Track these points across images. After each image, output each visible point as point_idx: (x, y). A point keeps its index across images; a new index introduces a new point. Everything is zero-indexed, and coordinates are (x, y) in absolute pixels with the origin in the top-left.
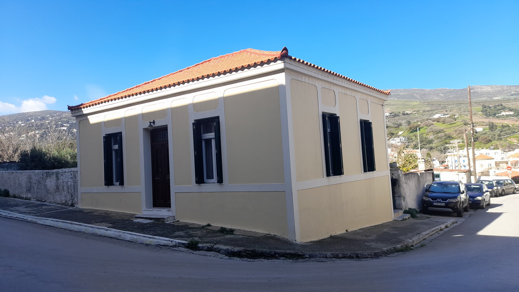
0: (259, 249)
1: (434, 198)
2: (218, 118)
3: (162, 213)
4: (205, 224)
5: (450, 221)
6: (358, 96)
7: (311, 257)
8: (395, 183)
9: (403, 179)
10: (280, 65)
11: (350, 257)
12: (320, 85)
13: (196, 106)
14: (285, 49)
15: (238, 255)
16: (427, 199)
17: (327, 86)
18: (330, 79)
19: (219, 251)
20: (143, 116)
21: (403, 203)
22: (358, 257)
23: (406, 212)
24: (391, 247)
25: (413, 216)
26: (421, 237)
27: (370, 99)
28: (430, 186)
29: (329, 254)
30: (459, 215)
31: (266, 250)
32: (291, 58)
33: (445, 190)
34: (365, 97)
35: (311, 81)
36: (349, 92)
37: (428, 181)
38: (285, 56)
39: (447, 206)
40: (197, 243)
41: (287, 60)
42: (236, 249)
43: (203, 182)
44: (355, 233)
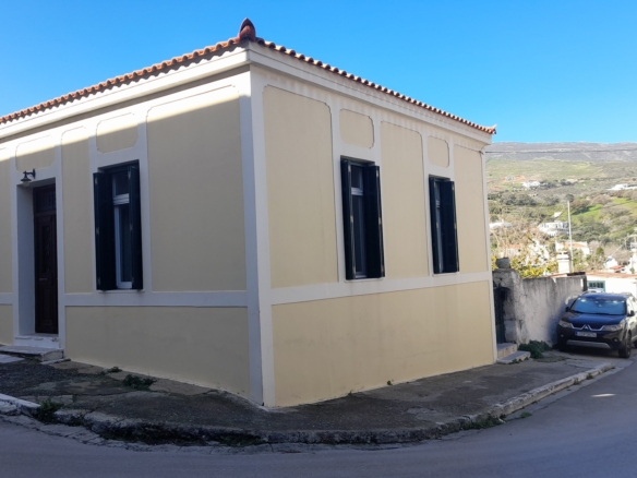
0: (170, 423)
1: (578, 324)
2: (136, 163)
3: (43, 344)
4: (108, 366)
5: (598, 366)
6: (426, 132)
7: (273, 440)
8: (502, 295)
9: (519, 290)
10: (238, 56)
11: (358, 441)
12: (336, 104)
13: (101, 141)
14: (248, 23)
15: (126, 435)
16: (566, 325)
17: (354, 106)
18: (360, 93)
19: (89, 426)
20: (17, 160)
21: (519, 333)
22: (375, 441)
23: (522, 348)
24: (454, 419)
25: (535, 356)
26: (527, 399)
27: (452, 140)
28: (574, 302)
29: (312, 434)
30: (623, 354)
31: (185, 426)
32: (261, 42)
33: (601, 309)
34: (441, 134)
35: (315, 94)
36: (403, 123)
37: (574, 291)
38: (248, 37)
39: (600, 338)
40: (56, 407)
41: (252, 46)
42: (125, 422)
43: (114, 287)
44: (406, 387)
